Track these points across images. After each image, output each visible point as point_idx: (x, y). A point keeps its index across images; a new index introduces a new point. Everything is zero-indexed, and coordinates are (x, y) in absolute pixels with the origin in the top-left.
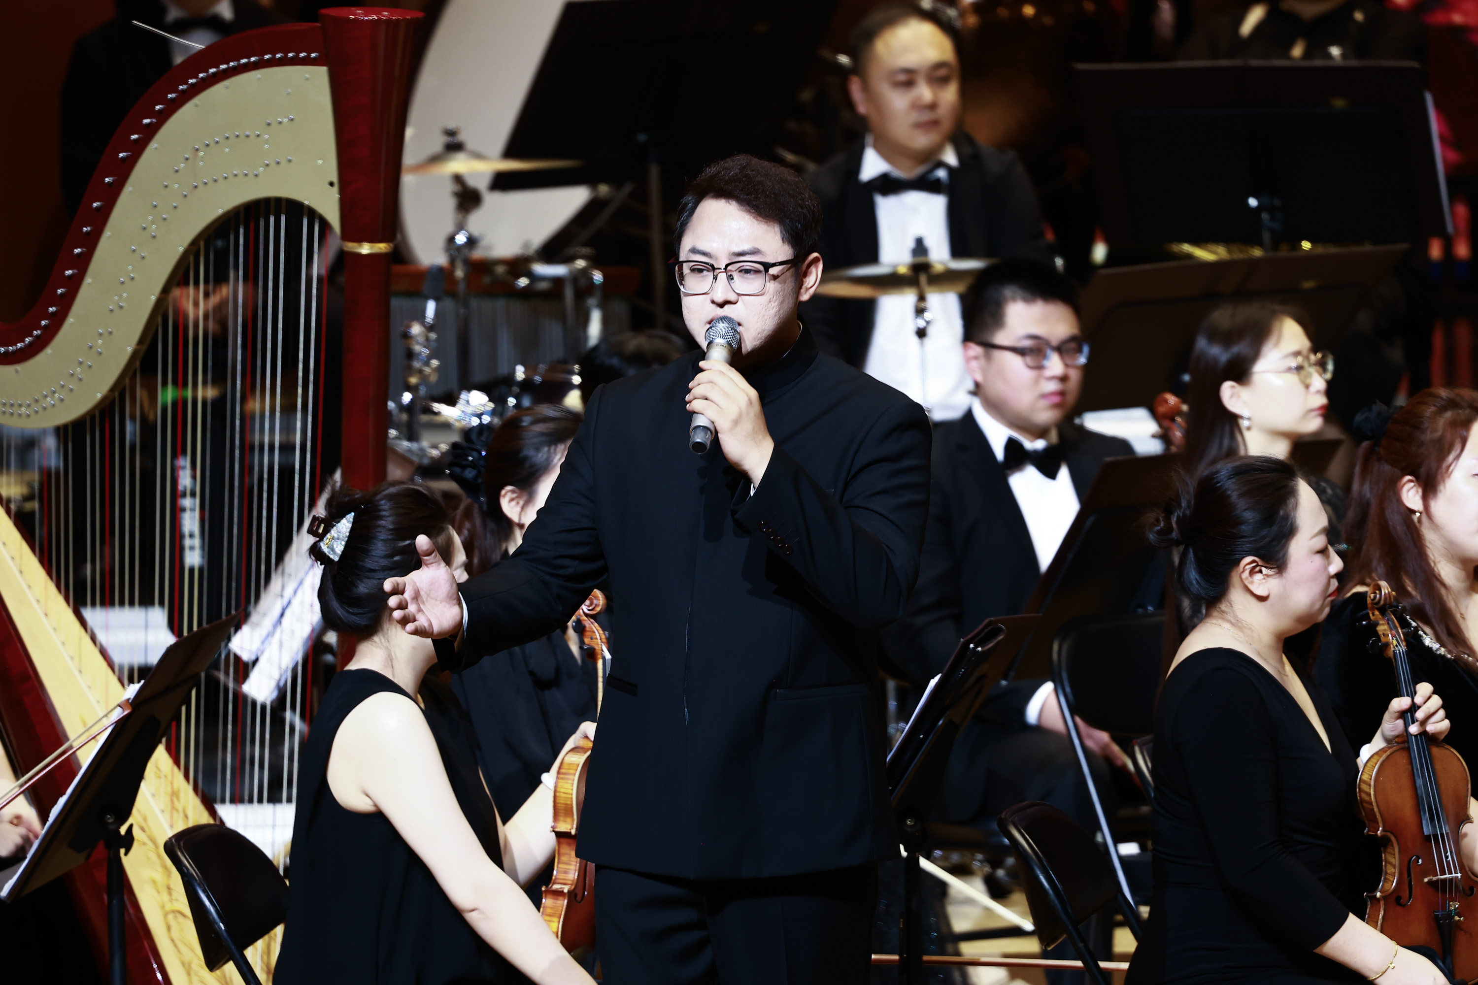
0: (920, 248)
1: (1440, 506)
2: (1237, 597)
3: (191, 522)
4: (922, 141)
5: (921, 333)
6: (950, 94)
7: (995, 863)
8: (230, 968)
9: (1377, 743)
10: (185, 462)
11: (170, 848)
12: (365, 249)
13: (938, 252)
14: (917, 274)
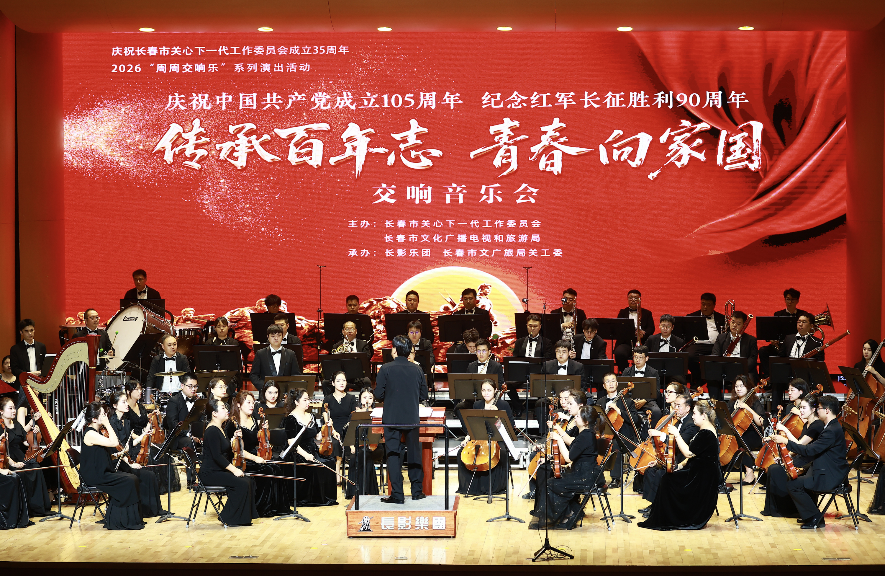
0: (171, 369)
1: (242, 407)
2: (213, 418)
3: (57, 408)
4: (172, 353)
5: (171, 382)
6: (176, 346)
7: (179, 455)
8: (74, 468)
9: (234, 438)
10: (57, 400)
11: (66, 452)
12: (92, 368)
13: (175, 370)
14: (171, 373)
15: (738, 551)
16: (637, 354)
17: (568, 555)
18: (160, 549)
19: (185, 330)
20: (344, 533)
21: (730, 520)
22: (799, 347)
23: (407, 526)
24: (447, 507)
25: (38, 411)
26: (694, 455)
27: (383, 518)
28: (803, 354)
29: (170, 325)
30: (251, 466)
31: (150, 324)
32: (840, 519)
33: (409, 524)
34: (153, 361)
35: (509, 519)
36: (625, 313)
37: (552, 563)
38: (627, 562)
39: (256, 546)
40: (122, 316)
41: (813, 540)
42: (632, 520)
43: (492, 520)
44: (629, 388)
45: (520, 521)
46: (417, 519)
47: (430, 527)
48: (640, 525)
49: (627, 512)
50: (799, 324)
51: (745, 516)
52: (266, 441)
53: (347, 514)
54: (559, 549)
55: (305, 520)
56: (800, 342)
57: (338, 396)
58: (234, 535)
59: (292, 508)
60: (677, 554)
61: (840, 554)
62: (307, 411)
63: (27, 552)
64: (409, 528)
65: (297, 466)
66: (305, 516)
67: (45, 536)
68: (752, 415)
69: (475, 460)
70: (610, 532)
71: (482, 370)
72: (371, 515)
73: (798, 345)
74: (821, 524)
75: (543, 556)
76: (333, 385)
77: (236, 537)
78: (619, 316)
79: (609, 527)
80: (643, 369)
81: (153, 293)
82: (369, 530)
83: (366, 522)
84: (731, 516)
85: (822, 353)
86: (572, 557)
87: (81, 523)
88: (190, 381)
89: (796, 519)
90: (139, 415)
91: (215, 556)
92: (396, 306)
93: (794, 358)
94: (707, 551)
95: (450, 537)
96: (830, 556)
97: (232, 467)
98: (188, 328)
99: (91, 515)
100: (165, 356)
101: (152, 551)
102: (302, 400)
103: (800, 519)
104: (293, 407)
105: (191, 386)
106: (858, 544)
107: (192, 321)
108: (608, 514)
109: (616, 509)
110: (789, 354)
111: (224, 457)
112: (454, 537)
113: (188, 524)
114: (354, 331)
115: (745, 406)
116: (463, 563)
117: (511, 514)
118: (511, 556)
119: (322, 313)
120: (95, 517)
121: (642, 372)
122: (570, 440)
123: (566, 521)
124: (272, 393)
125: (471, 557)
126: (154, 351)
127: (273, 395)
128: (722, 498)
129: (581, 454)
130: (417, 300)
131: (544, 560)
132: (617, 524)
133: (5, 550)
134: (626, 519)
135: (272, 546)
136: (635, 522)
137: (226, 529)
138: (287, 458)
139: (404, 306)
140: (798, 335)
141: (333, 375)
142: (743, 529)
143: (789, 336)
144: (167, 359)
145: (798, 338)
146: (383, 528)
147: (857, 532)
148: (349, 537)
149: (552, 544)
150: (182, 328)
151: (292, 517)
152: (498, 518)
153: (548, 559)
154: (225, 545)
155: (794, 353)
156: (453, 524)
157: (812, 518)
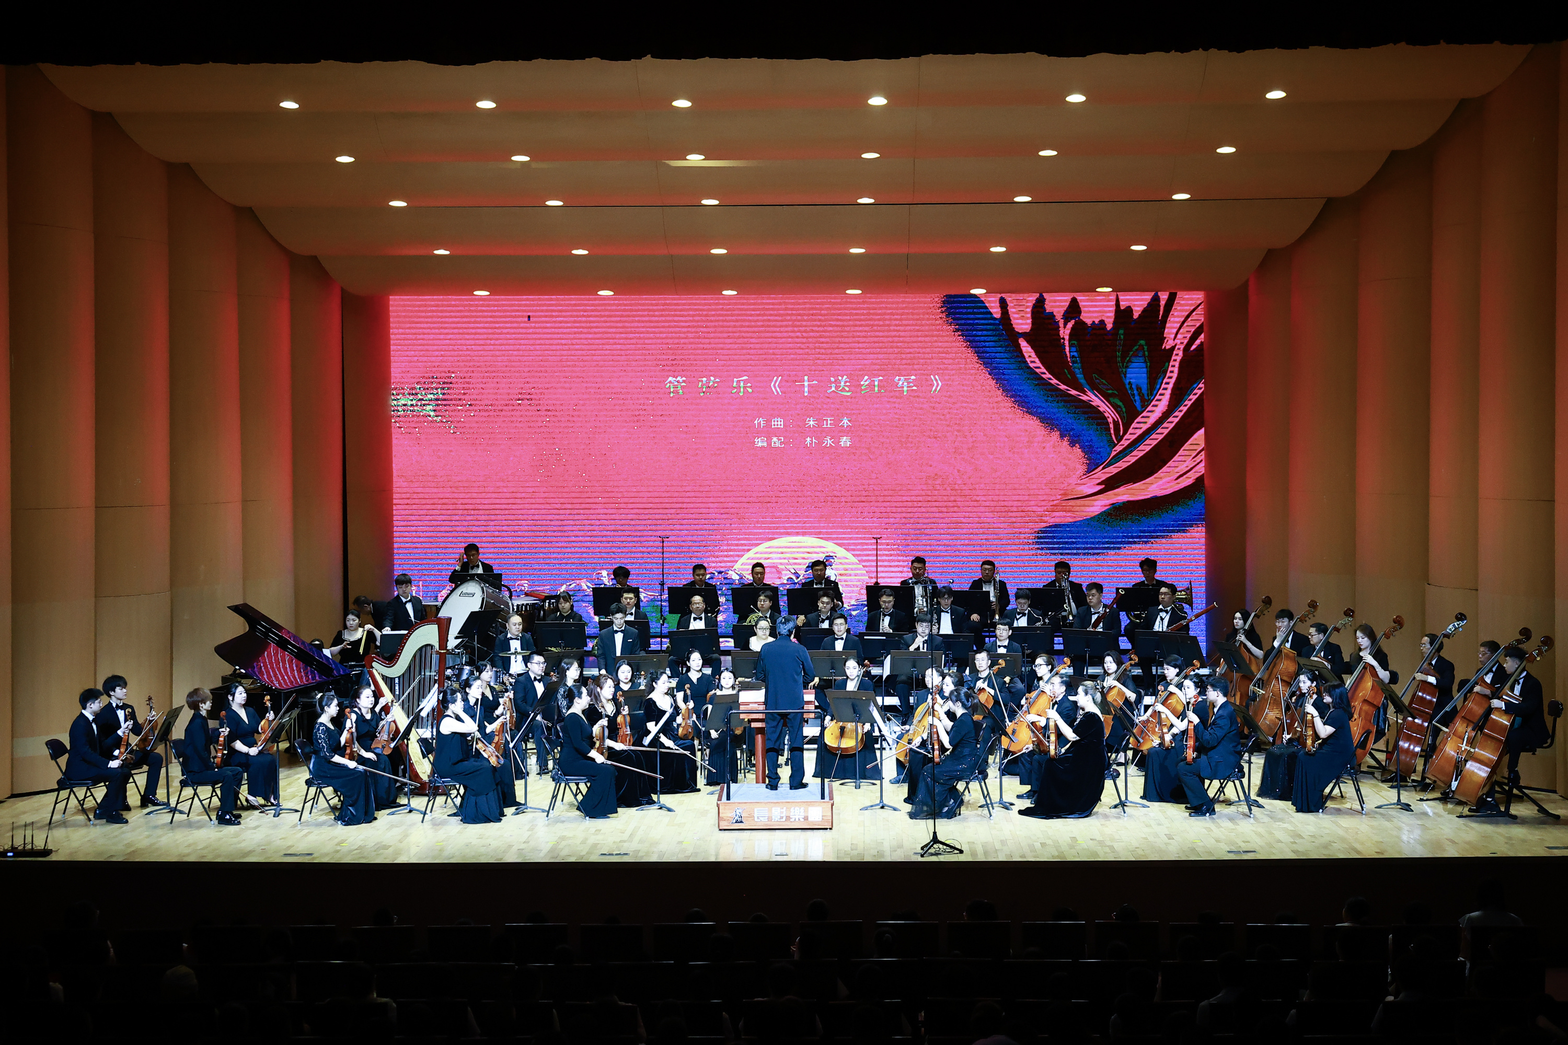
0: (516, 649)
4: (516, 633)
5: (517, 662)
6: (519, 625)
9: (597, 726)
12: (442, 651)
13: (519, 650)
14: (516, 653)
15: (1135, 844)
16: (1000, 626)
17: (957, 849)
18: (523, 846)
19: (523, 604)
20: (715, 825)
21: (1116, 807)
22: (1162, 619)
23: (782, 818)
24: (823, 797)
25: (384, 696)
26: (1078, 738)
27: (756, 810)
28: (1167, 627)
29: (509, 601)
30: (612, 754)
31: (489, 600)
32: (1230, 805)
33: (784, 815)
34: (497, 641)
35: (882, 807)
36: (977, 584)
37: (942, 858)
38: (1021, 857)
39: (624, 841)
40: (458, 591)
41: (1209, 830)
42: (1012, 807)
43: (866, 809)
44: (1000, 666)
45: (895, 809)
46: (792, 809)
47: (806, 818)
48: (1021, 812)
49: (1006, 799)
50: (1161, 597)
51: (1131, 802)
52: (626, 727)
53: (718, 805)
54: (947, 842)
55: (669, 810)
56: (1163, 614)
57: (694, 676)
58: (598, 828)
59: (655, 797)
60: (1072, 847)
61: (1245, 847)
62: (666, 694)
63: (381, 851)
64: (784, 819)
65: (661, 752)
66: (668, 805)
67: (396, 831)
68: (1124, 693)
69: (840, 742)
70: (992, 821)
71: (839, 646)
72: (744, 806)
73: (1161, 617)
74: (1212, 812)
75: (932, 850)
76: (689, 665)
77: (600, 830)
78: (970, 588)
79: (991, 816)
80: (1006, 643)
81: (487, 567)
82: (742, 822)
83: (738, 814)
84: (1118, 801)
85: (1188, 625)
86: (961, 852)
87: (433, 816)
88: (538, 659)
89: (1184, 805)
90: (491, 698)
91: (583, 853)
92: (738, 577)
93: (1159, 632)
94: (1101, 843)
95: (827, 829)
96: (1234, 849)
97: (593, 754)
98: (525, 603)
99: (441, 807)
100: (509, 636)
101: (515, 849)
102: (659, 682)
103: (1189, 806)
104: (652, 689)
105: (539, 663)
106: (1260, 835)
107: (527, 594)
108: (989, 802)
109: (995, 797)
110: (1153, 628)
111: (585, 745)
112: (831, 829)
113: (547, 816)
114: (702, 606)
115: (1116, 683)
116: (848, 860)
117: (885, 802)
118: (895, 851)
119: (666, 587)
120: (445, 810)
121: (1005, 647)
122: (950, 724)
123: (946, 809)
124: (625, 672)
125: (855, 852)
126: (493, 627)
127: (626, 674)
128: (1108, 783)
129: (962, 739)
130: (763, 573)
131: (932, 854)
132: (998, 811)
133: (356, 849)
134: (1007, 806)
135: (641, 841)
136: (1015, 809)
137: (588, 822)
138: (650, 745)
139: (749, 578)
140: (1161, 607)
141: (688, 654)
142: (1130, 816)
143: (1151, 609)
144: (512, 639)
145: (1161, 610)
146: (756, 820)
147: (1252, 819)
148: (720, 830)
149: (940, 838)
150: (520, 603)
151: (656, 807)
152: (872, 806)
153: (936, 854)
154: (591, 841)
155: (1158, 627)
156: (830, 814)
157: (1202, 805)
